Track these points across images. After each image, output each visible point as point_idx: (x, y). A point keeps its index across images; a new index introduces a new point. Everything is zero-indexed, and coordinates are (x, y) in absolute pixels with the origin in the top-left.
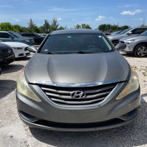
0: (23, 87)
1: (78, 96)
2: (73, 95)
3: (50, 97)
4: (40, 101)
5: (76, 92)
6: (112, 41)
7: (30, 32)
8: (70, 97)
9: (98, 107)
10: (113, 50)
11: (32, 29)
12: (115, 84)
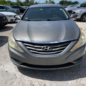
0: (12, 42)
3: (29, 49)
4: (23, 52)
6: (68, 11)
7: (17, 5)
8: (41, 50)
9: (59, 56)
10: (69, 19)
12: (70, 42)
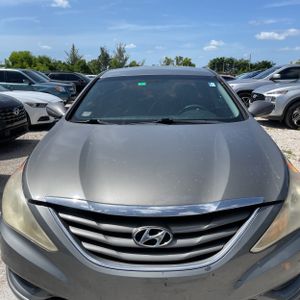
1: (153, 242)
2: (139, 236)
3: (80, 239)
4: (54, 249)
5: (148, 228)
8: (130, 242)
9: (203, 271)
10: (242, 118)
11: (75, 66)
